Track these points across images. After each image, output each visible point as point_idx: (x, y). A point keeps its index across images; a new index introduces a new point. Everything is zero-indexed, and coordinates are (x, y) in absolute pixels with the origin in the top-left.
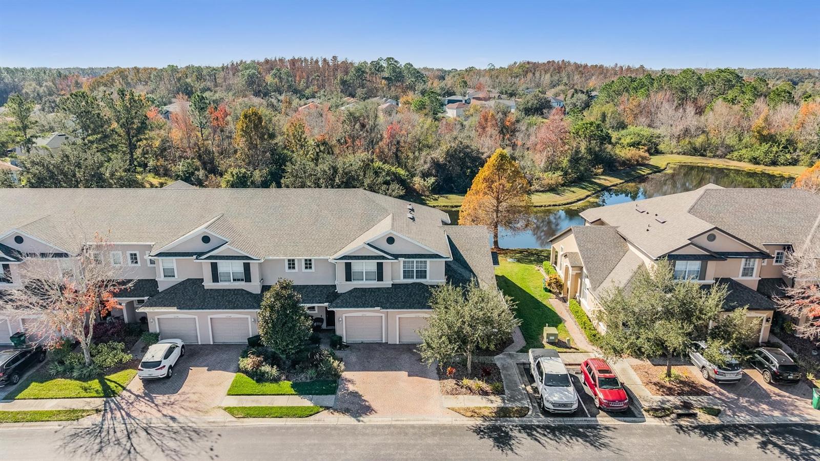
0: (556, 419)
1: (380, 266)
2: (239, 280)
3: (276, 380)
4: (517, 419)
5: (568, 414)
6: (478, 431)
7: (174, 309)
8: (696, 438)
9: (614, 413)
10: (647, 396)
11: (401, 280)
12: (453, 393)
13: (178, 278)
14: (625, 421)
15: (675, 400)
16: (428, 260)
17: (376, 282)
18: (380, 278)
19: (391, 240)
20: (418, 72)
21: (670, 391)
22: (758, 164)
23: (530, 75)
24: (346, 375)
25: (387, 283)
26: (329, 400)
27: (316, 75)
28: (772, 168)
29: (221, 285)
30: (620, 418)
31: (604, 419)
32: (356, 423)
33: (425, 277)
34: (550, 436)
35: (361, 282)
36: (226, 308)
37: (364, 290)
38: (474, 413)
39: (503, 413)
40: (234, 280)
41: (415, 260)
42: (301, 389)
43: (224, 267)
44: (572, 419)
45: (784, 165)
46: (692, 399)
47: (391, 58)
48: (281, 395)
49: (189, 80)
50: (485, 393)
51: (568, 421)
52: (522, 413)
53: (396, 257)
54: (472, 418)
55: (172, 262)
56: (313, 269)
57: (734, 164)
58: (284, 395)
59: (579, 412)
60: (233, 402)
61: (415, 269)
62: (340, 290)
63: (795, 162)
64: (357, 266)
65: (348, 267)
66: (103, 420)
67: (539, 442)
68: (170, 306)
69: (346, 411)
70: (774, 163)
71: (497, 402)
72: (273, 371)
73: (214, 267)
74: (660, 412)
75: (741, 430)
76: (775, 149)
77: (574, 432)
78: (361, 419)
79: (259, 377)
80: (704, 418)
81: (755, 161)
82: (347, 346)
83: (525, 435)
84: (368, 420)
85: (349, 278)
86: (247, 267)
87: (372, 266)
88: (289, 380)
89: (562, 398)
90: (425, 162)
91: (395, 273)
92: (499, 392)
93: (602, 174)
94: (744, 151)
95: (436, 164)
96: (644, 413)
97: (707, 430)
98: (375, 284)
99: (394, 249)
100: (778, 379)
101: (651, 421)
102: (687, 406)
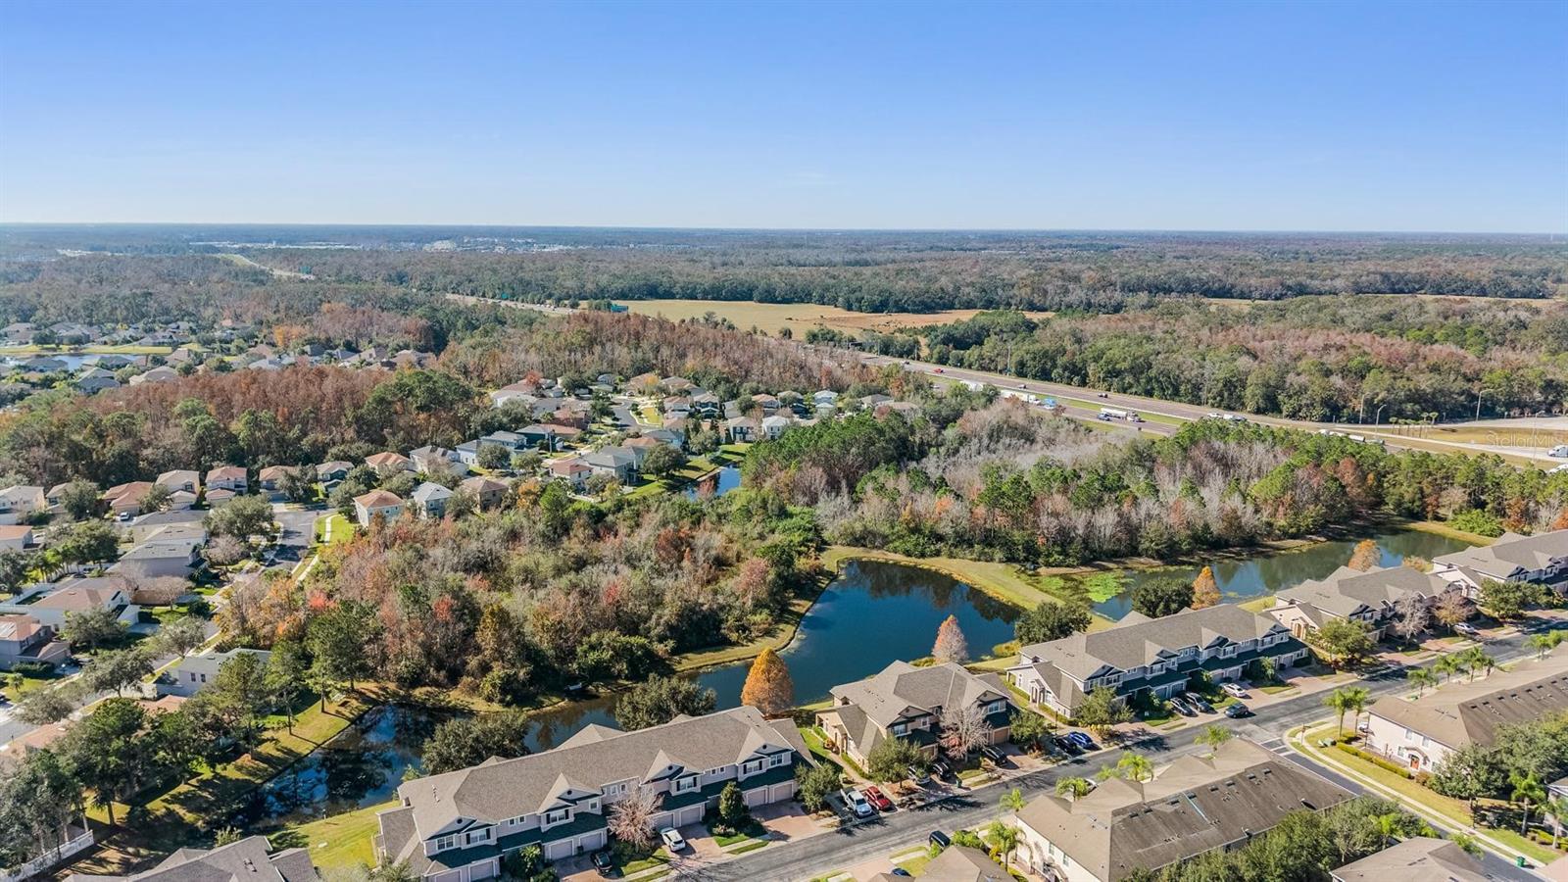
0: (865, 819)
1: (760, 762)
2: (692, 787)
3: (736, 835)
4: (850, 823)
5: (868, 815)
6: (837, 832)
8: (917, 812)
9: (886, 810)
10: (896, 799)
11: (771, 767)
12: (818, 819)
14: (891, 813)
15: (906, 798)
16: (783, 753)
18: (760, 769)
19: (765, 747)
21: (903, 795)
22: (910, 556)
23: (597, 349)
24: (765, 824)
25: (764, 770)
26: (767, 836)
28: (921, 561)
29: (681, 792)
30: (889, 812)
31: (882, 814)
32: (786, 843)
33: (783, 763)
34: (866, 826)
35: (751, 773)
37: (753, 777)
38: (831, 825)
39: (842, 822)
40: (690, 788)
41: (777, 754)
42: (751, 835)
43: (683, 782)
44: (871, 817)
45: (931, 556)
46: (913, 796)
50: (831, 816)
51: (869, 819)
52: (850, 820)
54: (832, 828)
57: (893, 557)
58: (744, 840)
59: (872, 814)
60: (725, 849)
61: (776, 759)
62: (740, 780)
63: (938, 553)
64: (749, 765)
65: (745, 766)
67: (863, 830)
69: (779, 839)
70: (923, 555)
71: (837, 819)
72: (732, 830)
73: (678, 783)
74: (902, 805)
75: (932, 805)
76: (921, 541)
77: (873, 822)
78: (787, 840)
79: (727, 835)
80: (920, 803)
81: (908, 553)
83: (857, 829)
84: (790, 840)
85: (745, 772)
86: (695, 779)
87: (756, 763)
88: (743, 833)
89: (864, 809)
91: (767, 764)
92: (836, 813)
93: (795, 598)
94: (897, 544)
95: (670, 627)
96: (896, 807)
97: (921, 808)
98: (758, 772)
99: (768, 751)
100: (943, 778)
101: (900, 810)
102: (911, 799)
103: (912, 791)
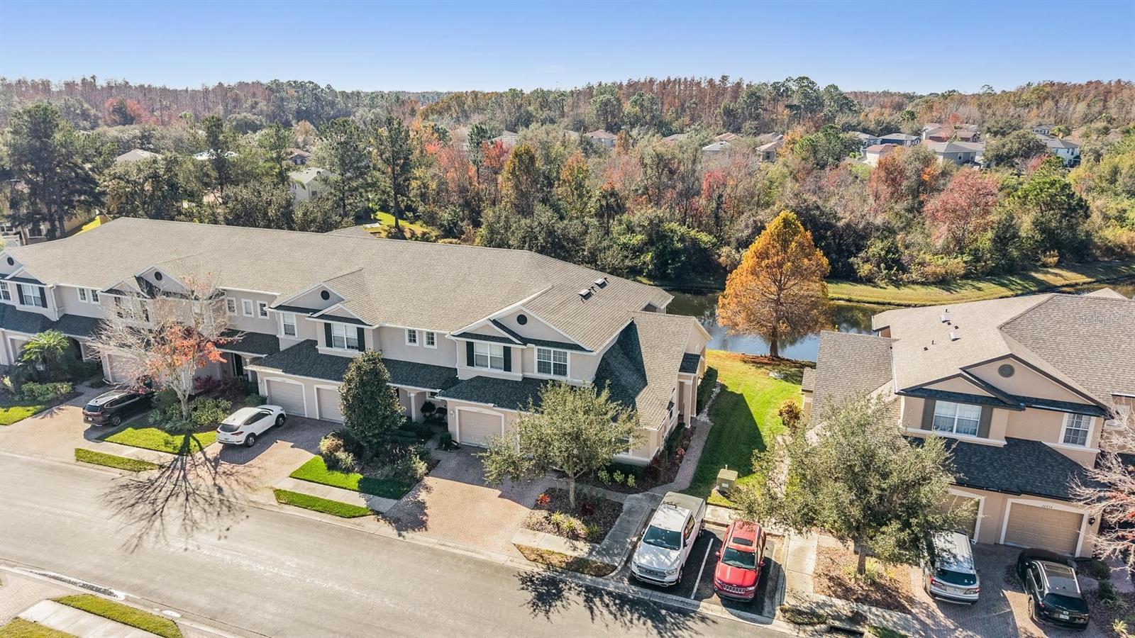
0: (642, 590)
1: (507, 351)
2: (353, 348)
3: (347, 471)
4: (590, 577)
5: (659, 586)
6: (527, 580)
7: (279, 372)
9: (729, 602)
10: (803, 591)
11: (534, 374)
12: (537, 527)
13: (298, 338)
14: (739, 617)
15: (844, 607)
16: (569, 352)
17: (502, 371)
18: (507, 367)
19: (522, 319)
20: (846, 98)
21: (846, 593)
24: (428, 481)
25: (516, 375)
26: (386, 504)
27: (692, 102)
29: (335, 351)
30: (735, 611)
31: (712, 607)
32: (396, 537)
33: (565, 374)
34: (613, 609)
35: (484, 369)
36: (329, 379)
38: (540, 557)
39: (578, 566)
40: (348, 347)
41: (552, 349)
42: (366, 487)
43: (339, 330)
44: (665, 595)
46: (874, 612)
47: (804, 78)
48: (342, 488)
49: (531, 108)
50: (574, 536)
51: (657, 597)
52: (601, 572)
53: (525, 341)
54: (533, 564)
55: (292, 318)
56: (435, 346)
58: (345, 488)
59: (675, 588)
60: (289, 485)
61: (552, 362)
62: (460, 376)
64: (482, 348)
65: (470, 347)
66: (160, 477)
67: (592, 612)
68: (277, 368)
69: (396, 522)
71: (583, 549)
72: (348, 459)
73: (328, 328)
74: (804, 617)
77: (650, 612)
78: (404, 533)
79: (330, 462)
82: (457, 448)
83: (581, 599)
84: (411, 536)
85: (471, 362)
86: (361, 333)
87: (495, 350)
88: (362, 474)
89: (651, 563)
90: (747, 226)
91: (526, 364)
92: (593, 538)
93: (1058, 265)
96: (778, 612)
98: (500, 374)
99: (522, 330)
100: (1043, 616)
101: (780, 624)
102: (857, 618)
103: (890, 599)
